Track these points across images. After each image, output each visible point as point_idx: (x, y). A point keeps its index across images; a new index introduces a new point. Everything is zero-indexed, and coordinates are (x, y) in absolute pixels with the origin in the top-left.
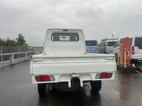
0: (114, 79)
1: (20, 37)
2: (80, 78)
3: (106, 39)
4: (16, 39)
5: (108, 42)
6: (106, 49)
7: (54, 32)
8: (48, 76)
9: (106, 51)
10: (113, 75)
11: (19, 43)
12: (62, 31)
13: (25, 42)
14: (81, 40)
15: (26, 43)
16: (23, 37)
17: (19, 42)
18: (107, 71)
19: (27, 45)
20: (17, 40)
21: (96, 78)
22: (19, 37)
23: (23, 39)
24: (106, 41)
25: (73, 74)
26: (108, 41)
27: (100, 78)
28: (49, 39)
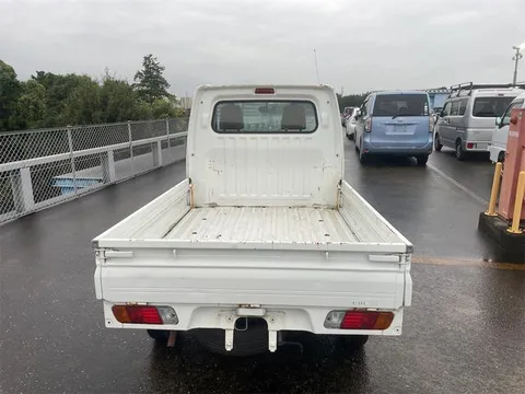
0: (399, 333)
1: (147, 66)
2: (268, 320)
3: (472, 87)
4: (136, 76)
5: (477, 99)
6: (465, 128)
7: (220, 97)
8: (154, 307)
9: (465, 135)
10: (398, 321)
11: (147, 92)
12: (252, 92)
13: (167, 85)
15: (168, 91)
16: (158, 69)
17: (145, 88)
18: (372, 304)
19: (172, 97)
20: (138, 81)
21: (327, 325)
22: (144, 69)
23: (157, 76)
24: (469, 94)
25: (240, 306)
26: (477, 93)
27: (342, 327)
28: (205, 127)
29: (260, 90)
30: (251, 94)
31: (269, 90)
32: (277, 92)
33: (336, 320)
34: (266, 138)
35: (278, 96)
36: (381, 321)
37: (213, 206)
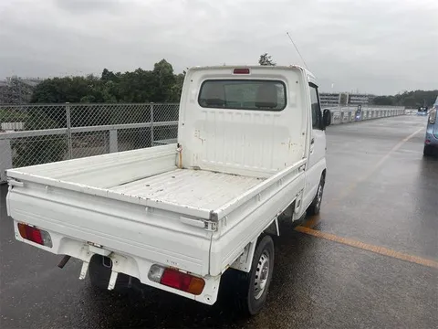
2: (114, 261)
7: (206, 76)
8: (39, 230)
12: (230, 72)
14: (293, 106)
21: (150, 277)
27: (162, 282)
28: (192, 101)
29: (238, 71)
30: (230, 75)
31: (246, 71)
32: (252, 72)
33: (159, 275)
34: (249, 114)
35: (253, 75)
36: (195, 286)
37: (196, 169)
